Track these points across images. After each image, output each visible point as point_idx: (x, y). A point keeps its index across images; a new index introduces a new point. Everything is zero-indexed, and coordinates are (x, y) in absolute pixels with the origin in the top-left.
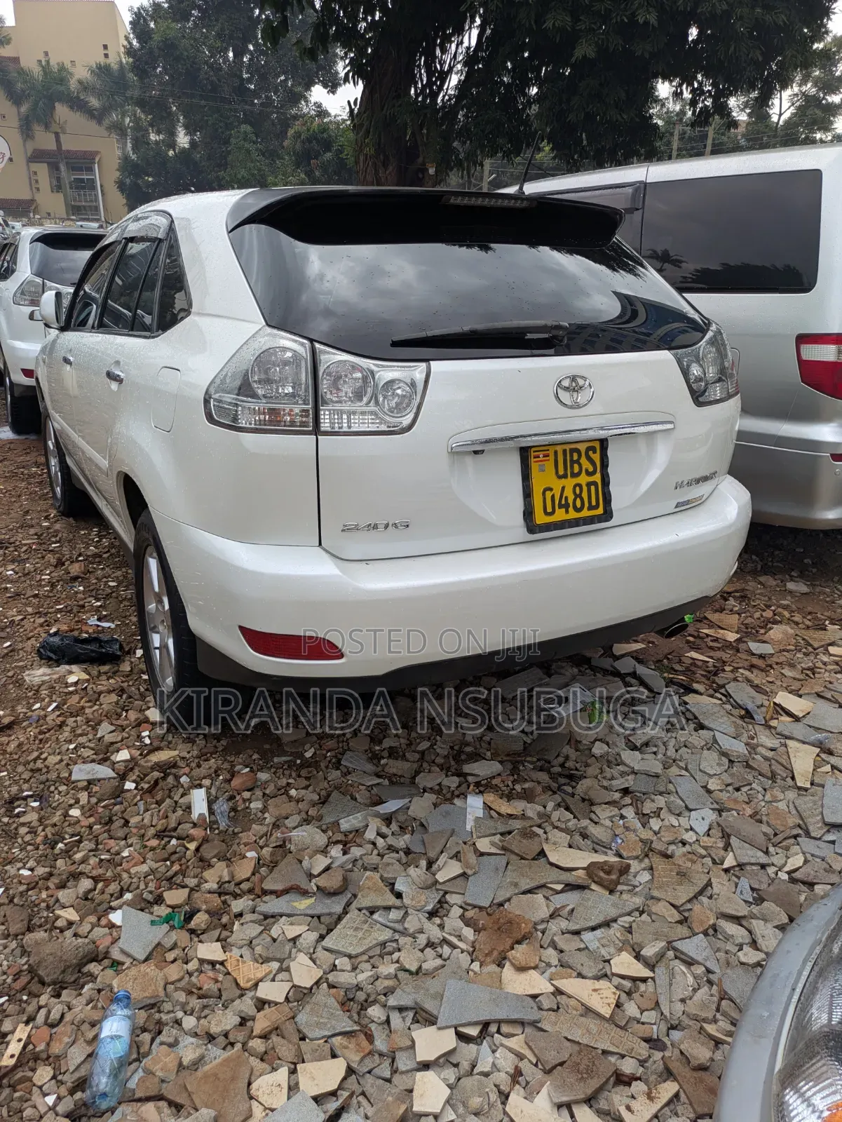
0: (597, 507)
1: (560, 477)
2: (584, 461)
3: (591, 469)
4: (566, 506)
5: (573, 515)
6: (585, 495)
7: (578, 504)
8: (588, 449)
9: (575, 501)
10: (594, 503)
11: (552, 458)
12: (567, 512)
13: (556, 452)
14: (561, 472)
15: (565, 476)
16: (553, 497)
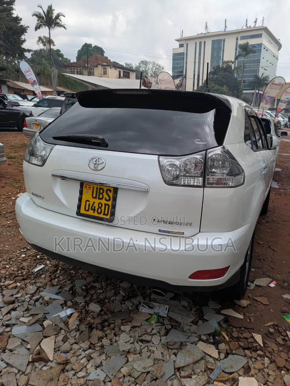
0: (107, 215)
1: (93, 198)
2: (105, 194)
3: (108, 198)
4: (94, 210)
5: (96, 214)
6: (103, 208)
7: (99, 211)
8: (107, 190)
9: (98, 209)
10: (106, 213)
11: (92, 189)
12: (94, 212)
13: (93, 188)
14: (94, 196)
15: (95, 198)
16: (89, 204)
